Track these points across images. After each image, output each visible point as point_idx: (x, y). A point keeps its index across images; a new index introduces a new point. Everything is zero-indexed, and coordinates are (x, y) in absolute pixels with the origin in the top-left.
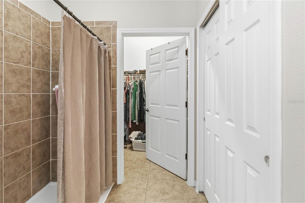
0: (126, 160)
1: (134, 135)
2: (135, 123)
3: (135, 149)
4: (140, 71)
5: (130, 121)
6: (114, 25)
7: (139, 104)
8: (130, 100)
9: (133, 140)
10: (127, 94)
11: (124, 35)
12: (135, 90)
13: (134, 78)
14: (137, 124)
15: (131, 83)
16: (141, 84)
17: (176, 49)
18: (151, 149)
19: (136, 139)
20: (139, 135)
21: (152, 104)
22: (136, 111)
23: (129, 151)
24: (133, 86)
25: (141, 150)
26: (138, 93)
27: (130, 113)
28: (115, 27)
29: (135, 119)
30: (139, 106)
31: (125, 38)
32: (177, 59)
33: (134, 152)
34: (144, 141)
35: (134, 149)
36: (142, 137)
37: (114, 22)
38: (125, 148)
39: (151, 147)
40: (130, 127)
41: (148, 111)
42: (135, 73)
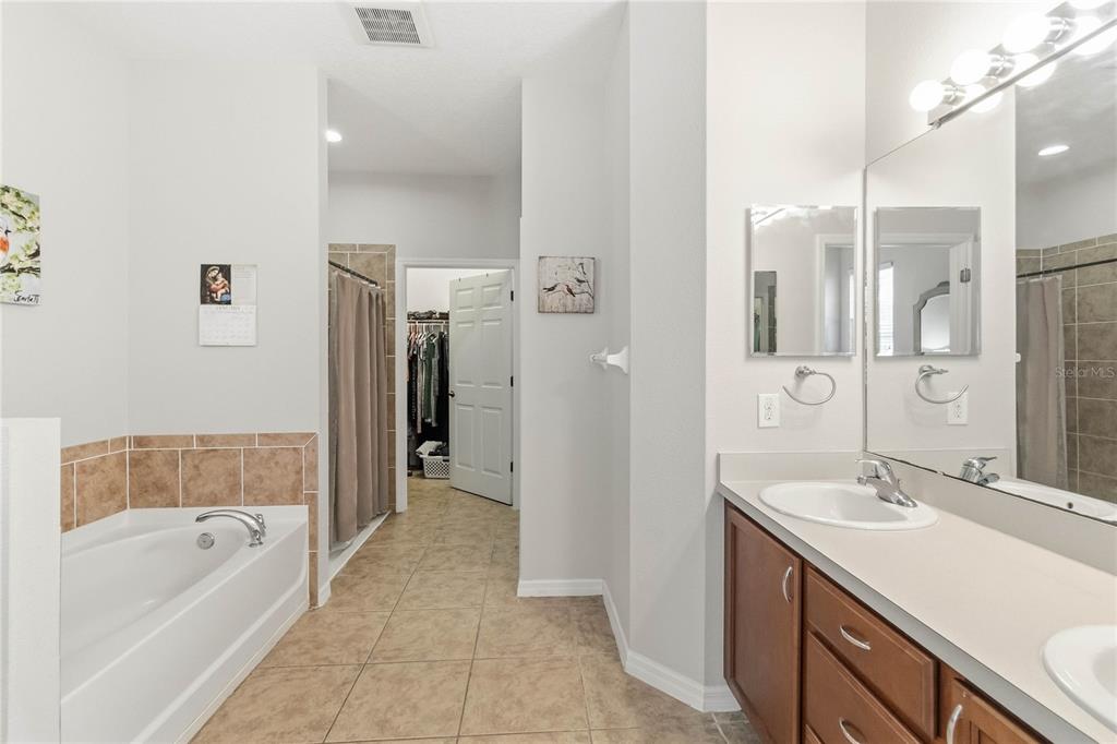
0: (410, 490)
1: (427, 447)
2: (430, 424)
3: (430, 476)
4: (440, 314)
5: (419, 420)
6: (391, 249)
7: (437, 383)
8: (420, 376)
9: (425, 456)
10: (412, 361)
11: (407, 266)
12: (429, 354)
13: (428, 328)
14: (434, 425)
15: (422, 340)
16: (443, 342)
17: (498, 288)
18: (458, 466)
19: (431, 454)
20: (438, 447)
21: (460, 382)
22: (433, 398)
23: (415, 480)
24: (425, 346)
25: (441, 476)
26: (435, 361)
27: (419, 402)
28: (393, 255)
29: (429, 416)
30: (437, 389)
31: (409, 270)
32: (498, 304)
33: (427, 480)
34: (446, 458)
35: (426, 475)
36: (443, 451)
37: (391, 246)
38: (409, 475)
39: (460, 464)
40: (419, 431)
41: (453, 396)
42: (429, 318)
